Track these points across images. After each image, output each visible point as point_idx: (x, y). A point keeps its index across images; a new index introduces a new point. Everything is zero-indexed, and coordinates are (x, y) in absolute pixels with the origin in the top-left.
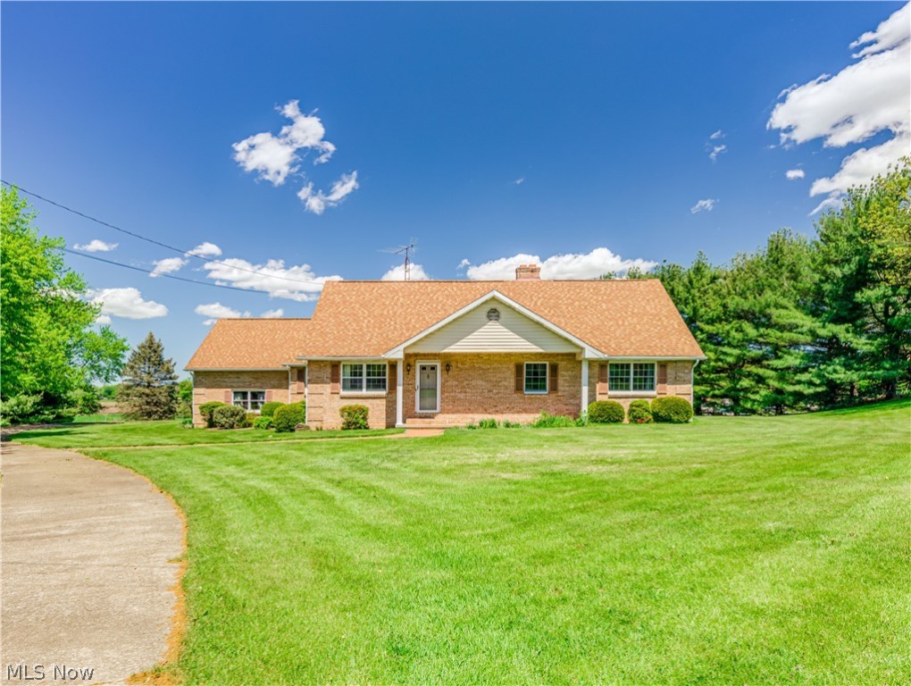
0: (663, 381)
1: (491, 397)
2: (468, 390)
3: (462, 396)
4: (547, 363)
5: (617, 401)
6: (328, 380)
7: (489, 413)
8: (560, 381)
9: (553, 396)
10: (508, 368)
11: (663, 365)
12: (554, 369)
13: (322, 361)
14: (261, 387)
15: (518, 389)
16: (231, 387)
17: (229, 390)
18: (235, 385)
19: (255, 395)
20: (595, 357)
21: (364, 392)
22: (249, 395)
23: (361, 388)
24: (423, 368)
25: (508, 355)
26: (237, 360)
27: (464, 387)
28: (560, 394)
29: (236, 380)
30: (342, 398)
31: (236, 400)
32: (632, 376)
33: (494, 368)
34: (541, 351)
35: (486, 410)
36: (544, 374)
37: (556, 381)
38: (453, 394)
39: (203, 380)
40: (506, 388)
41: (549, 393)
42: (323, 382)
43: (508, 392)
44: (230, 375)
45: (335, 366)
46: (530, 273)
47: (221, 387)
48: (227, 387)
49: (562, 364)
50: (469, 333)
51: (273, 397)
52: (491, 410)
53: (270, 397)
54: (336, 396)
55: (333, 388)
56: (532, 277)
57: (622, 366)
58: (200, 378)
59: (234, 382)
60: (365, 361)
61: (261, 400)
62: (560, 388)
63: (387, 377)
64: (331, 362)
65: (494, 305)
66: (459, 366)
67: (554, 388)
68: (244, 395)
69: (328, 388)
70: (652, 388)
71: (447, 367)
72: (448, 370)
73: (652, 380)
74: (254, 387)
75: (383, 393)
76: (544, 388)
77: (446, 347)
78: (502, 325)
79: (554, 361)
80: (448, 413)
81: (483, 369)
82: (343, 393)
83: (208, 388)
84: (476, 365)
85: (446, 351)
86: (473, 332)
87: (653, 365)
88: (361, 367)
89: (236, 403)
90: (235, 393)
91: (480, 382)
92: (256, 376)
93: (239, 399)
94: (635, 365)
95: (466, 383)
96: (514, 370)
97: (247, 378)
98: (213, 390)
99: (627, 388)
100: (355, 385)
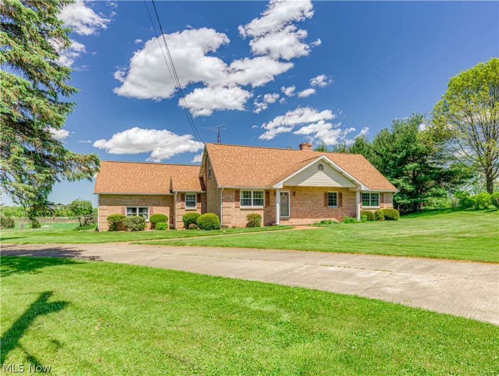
0: (382, 202)
1: (314, 209)
2: (303, 206)
3: (301, 208)
4: (337, 192)
5: (370, 210)
6: (234, 200)
7: (314, 218)
8: (343, 201)
9: (340, 208)
10: (321, 194)
11: (382, 194)
12: (341, 195)
13: (230, 189)
14: (146, 205)
15: (325, 205)
16: (126, 205)
17: (125, 207)
18: (128, 203)
19: (141, 210)
20: (365, 189)
21: (252, 207)
22: (138, 210)
23: (250, 204)
24: (281, 194)
25: (321, 188)
26: (129, 187)
27: (301, 204)
28: (343, 207)
29: (130, 200)
30: (241, 210)
31: (128, 213)
32: (370, 199)
33: (315, 195)
34: (340, 186)
35: (312, 216)
36: (336, 197)
37: (342, 201)
38: (297, 208)
39: (106, 200)
40: (321, 204)
41: (338, 207)
42: (231, 201)
43: (321, 206)
44: (125, 197)
45: (237, 191)
46: (308, 147)
47: (119, 205)
48: (123, 205)
49: (344, 193)
50: (310, 176)
51: (154, 211)
52: (314, 216)
53: (152, 211)
54: (238, 209)
55: (236, 205)
56: (309, 149)
57: (366, 194)
58: (104, 199)
59: (127, 202)
60: (252, 189)
61: (145, 213)
62: (343, 205)
63: (264, 199)
64: (235, 189)
65: (321, 163)
66: (299, 193)
67: (341, 205)
68: (134, 210)
69: (233, 205)
70: (378, 205)
71: (294, 194)
72: (294, 195)
73: (377, 201)
74: (141, 205)
75: (262, 207)
76: (335, 204)
77: (300, 183)
78: (324, 173)
79: (340, 191)
80: (294, 218)
81: (310, 195)
82: (242, 207)
83: (109, 205)
84: (307, 193)
85: (300, 185)
86: (312, 176)
87: (378, 194)
88: (250, 192)
89: (128, 215)
90: (128, 208)
91: (309, 202)
92: (143, 198)
93: (130, 213)
94: (372, 194)
95: (302, 202)
96: (323, 195)
97: (137, 199)
98: (113, 207)
99: (368, 205)
100: (247, 202)
